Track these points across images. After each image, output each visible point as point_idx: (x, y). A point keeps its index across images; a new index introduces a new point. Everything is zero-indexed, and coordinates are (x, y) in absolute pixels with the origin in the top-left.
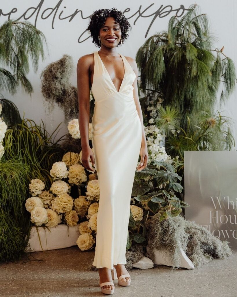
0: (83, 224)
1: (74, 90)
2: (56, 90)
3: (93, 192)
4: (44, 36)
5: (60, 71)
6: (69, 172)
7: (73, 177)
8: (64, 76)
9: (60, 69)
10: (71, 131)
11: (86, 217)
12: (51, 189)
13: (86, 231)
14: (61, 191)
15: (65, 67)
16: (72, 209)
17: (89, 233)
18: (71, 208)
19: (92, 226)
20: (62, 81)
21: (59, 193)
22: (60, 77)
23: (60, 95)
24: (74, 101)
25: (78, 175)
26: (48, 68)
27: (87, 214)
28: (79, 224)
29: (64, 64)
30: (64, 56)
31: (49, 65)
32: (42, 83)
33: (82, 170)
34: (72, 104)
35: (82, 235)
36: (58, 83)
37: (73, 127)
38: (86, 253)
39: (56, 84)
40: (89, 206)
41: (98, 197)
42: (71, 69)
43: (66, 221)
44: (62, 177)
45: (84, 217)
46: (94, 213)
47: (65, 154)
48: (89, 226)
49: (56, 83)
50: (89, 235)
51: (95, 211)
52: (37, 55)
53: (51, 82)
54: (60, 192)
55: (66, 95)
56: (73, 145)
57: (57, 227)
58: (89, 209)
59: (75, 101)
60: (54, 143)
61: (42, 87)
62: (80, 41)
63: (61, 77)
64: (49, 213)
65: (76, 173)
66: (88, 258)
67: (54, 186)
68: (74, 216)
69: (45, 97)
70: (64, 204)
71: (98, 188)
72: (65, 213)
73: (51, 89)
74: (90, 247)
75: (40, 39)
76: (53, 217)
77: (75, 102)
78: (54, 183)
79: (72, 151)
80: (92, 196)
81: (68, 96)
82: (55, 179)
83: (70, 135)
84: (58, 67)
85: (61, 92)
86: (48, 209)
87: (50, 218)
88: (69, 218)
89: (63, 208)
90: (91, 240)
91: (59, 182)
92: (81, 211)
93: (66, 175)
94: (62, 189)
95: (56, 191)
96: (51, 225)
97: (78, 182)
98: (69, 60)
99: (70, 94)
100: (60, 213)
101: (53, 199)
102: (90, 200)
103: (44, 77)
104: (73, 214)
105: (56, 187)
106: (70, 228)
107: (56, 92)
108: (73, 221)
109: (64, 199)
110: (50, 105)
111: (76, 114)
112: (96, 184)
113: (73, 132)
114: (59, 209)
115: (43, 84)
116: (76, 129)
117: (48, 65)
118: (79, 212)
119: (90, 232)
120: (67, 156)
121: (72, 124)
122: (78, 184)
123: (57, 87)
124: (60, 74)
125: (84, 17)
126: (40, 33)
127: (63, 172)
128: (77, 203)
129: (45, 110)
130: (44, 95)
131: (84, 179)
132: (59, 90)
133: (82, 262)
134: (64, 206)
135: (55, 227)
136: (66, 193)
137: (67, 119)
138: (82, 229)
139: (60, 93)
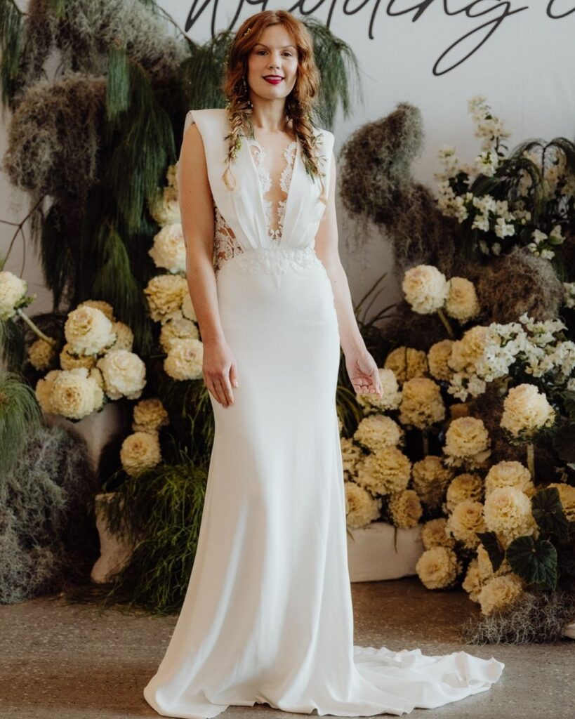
0: (433, 524)
1: (420, 193)
2: (377, 191)
3: (460, 447)
4: (353, 56)
5: (388, 144)
6: (404, 396)
7: (412, 408)
8: (397, 157)
9: (389, 139)
10: (411, 295)
11: (442, 509)
12: (356, 435)
13: (439, 541)
14: (383, 441)
15: (401, 135)
16: (407, 485)
17: (446, 547)
18: (405, 483)
19: (458, 531)
20: (393, 170)
21: (378, 446)
22: (388, 159)
23: (384, 205)
24: (420, 221)
25: (424, 405)
26: (357, 136)
27: (444, 499)
28: (422, 524)
29: (398, 126)
30: (399, 107)
31: (360, 130)
32: (341, 174)
33: (433, 392)
34: (415, 228)
35: (430, 549)
36: (382, 173)
37: (415, 284)
38: (439, 595)
39: (378, 178)
40: (449, 482)
41: (473, 459)
42: (415, 139)
43: (392, 514)
44: (384, 406)
45: (435, 507)
46: (461, 499)
47: (392, 351)
48: (448, 531)
49: (376, 175)
50: (448, 552)
51: (465, 494)
52: (332, 104)
53: (366, 172)
54: (380, 442)
55: (400, 206)
56: (413, 329)
57: (369, 528)
58: (449, 489)
59: (423, 221)
60: (365, 323)
61: (341, 183)
62: (439, 70)
63: (391, 159)
64: (352, 494)
65: (417, 398)
66: (443, 606)
67: (365, 427)
68: (410, 505)
69: (347, 208)
70: (389, 472)
71: (473, 438)
72: (391, 493)
73: (364, 188)
74: (449, 582)
75: (341, 62)
76: (362, 504)
77: (422, 224)
78: (365, 420)
79: (410, 346)
80: (458, 456)
81: (405, 206)
82: (367, 409)
83: (405, 307)
84: (382, 135)
85: (389, 196)
86: (349, 483)
87: (354, 505)
88: (398, 509)
89: (385, 482)
90: (453, 564)
91: (377, 419)
92: (430, 492)
93: (394, 402)
94: (385, 436)
95: (371, 439)
96: (354, 521)
97: (423, 422)
98: (413, 116)
99: (410, 202)
100: (377, 493)
101: (362, 459)
102: (453, 465)
103: (346, 158)
104: (409, 498)
105: (371, 430)
106: (401, 533)
107: (376, 197)
108: (409, 515)
109: (389, 461)
110: (360, 229)
111: (424, 253)
112: (471, 428)
113: (416, 298)
114: (377, 485)
115: (343, 176)
116: (422, 290)
117: (359, 128)
118: (423, 495)
119: (450, 545)
120: (397, 356)
121: (413, 278)
122: (422, 426)
123: (380, 183)
124: (387, 151)
125: (451, 10)
126: (344, 47)
127: (390, 394)
128: (419, 474)
129: (347, 241)
130: (345, 204)
131: (440, 415)
132: (383, 192)
133: (429, 616)
134: (389, 478)
135: (365, 527)
136: (395, 448)
137: (400, 266)
138: (429, 537)
139: (387, 200)
